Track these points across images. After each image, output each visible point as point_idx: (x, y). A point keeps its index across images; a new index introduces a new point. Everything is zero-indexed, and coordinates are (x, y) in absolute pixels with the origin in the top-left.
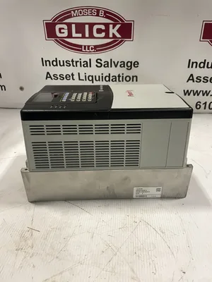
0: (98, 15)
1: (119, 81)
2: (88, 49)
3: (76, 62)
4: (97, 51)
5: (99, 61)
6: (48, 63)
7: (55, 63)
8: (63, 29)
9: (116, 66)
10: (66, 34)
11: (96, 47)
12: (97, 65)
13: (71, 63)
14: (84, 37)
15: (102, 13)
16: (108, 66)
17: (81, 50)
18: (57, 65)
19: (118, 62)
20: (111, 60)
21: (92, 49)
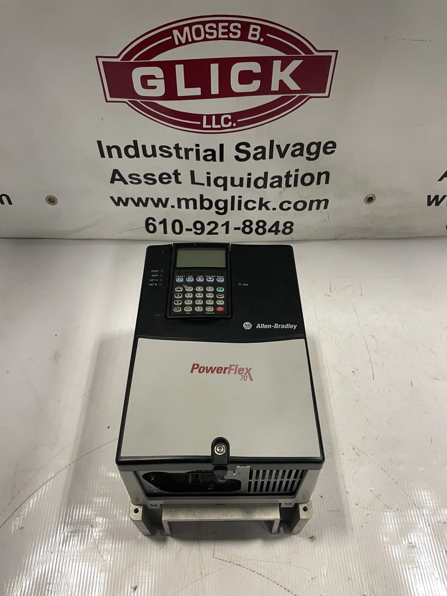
0: (244, 38)
1: (288, 185)
2: (218, 122)
3: (187, 151)
4: (239, 125)
6: (114, 150)
8: (153, 77)
9: (282, 155)
10: (161, 90)
12: (237, 158)
15: (254, 32)
16: (263, 157)
17: (200, 127)
19: (288, 146)
20: (272, 142)
21: (226, 121)
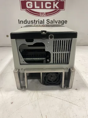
2: (43, 14)
3: (37, 21)
4: (47, 15)
5: (48, 20)
6: (22, 22)
7: (25, 22)
8: (30, 4)
9: (56, 23)
10: (31, 7)
11: (46, 13)
12: (47, 23)
13: (34, 22)
14: (40, 8)
16: (52, 23)
17: (39, 15)
18: (26, 23)
19: (57, 21)
20: (54, 20)
21: (45, 14)
